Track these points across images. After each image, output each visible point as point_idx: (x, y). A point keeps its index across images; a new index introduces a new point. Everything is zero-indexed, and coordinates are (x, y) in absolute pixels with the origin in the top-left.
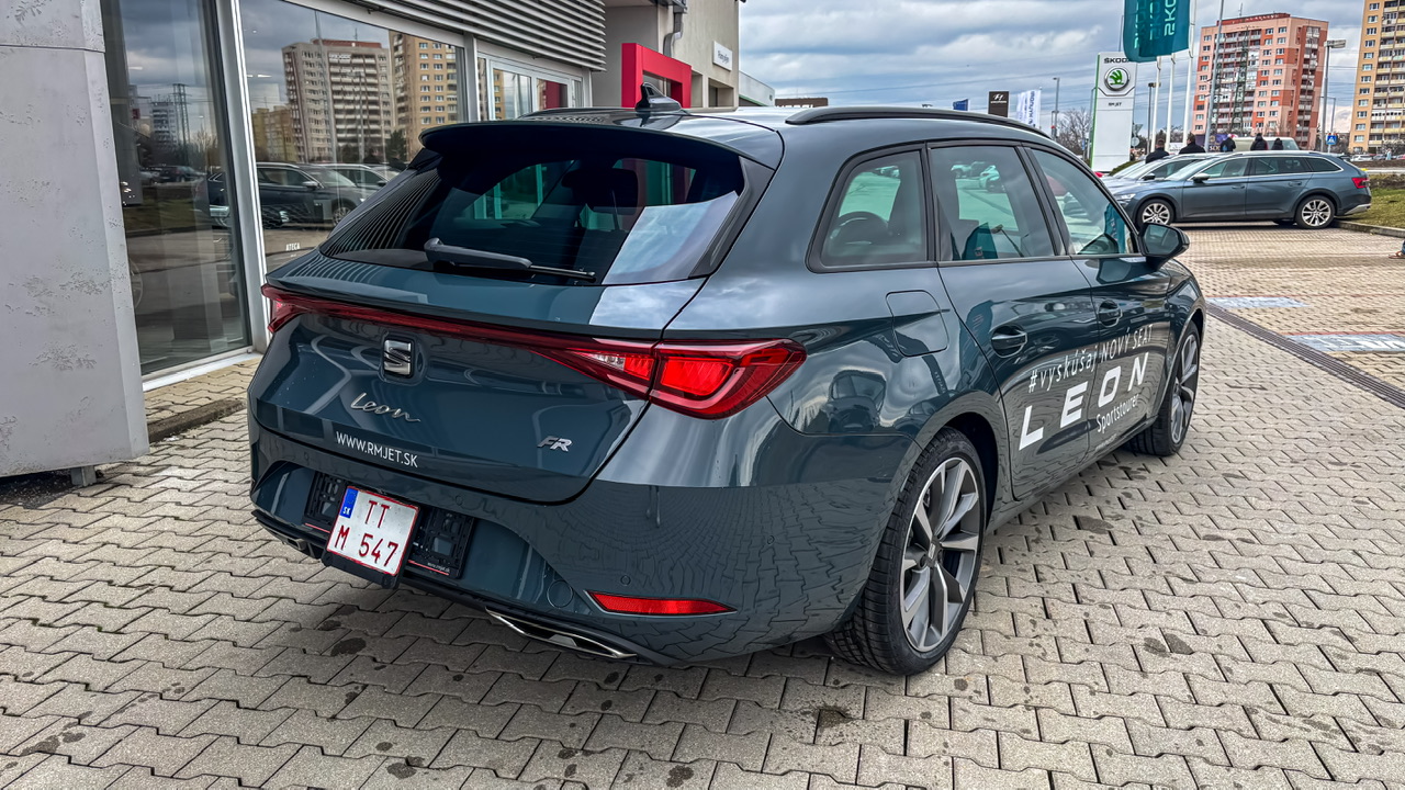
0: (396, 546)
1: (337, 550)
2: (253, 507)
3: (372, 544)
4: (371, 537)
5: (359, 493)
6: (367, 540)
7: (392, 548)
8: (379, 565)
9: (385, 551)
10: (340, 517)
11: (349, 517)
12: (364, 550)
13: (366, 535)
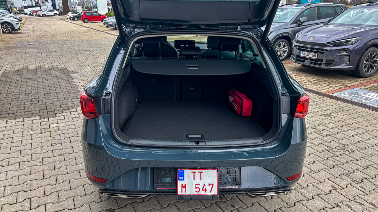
0: (213, 185)
1: (184, 193)
2: (98, 189)
3: (201, 187)
4: (199, 184)
5: (185, 170)
6: (197, 186)
7: (211, 186)
8: (208, 193)
9: (208, 188)
10: (179, 181)
11: (184, 180)
12: (198, 190)
13: (196, 184)
